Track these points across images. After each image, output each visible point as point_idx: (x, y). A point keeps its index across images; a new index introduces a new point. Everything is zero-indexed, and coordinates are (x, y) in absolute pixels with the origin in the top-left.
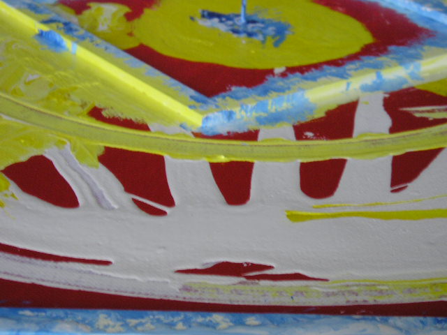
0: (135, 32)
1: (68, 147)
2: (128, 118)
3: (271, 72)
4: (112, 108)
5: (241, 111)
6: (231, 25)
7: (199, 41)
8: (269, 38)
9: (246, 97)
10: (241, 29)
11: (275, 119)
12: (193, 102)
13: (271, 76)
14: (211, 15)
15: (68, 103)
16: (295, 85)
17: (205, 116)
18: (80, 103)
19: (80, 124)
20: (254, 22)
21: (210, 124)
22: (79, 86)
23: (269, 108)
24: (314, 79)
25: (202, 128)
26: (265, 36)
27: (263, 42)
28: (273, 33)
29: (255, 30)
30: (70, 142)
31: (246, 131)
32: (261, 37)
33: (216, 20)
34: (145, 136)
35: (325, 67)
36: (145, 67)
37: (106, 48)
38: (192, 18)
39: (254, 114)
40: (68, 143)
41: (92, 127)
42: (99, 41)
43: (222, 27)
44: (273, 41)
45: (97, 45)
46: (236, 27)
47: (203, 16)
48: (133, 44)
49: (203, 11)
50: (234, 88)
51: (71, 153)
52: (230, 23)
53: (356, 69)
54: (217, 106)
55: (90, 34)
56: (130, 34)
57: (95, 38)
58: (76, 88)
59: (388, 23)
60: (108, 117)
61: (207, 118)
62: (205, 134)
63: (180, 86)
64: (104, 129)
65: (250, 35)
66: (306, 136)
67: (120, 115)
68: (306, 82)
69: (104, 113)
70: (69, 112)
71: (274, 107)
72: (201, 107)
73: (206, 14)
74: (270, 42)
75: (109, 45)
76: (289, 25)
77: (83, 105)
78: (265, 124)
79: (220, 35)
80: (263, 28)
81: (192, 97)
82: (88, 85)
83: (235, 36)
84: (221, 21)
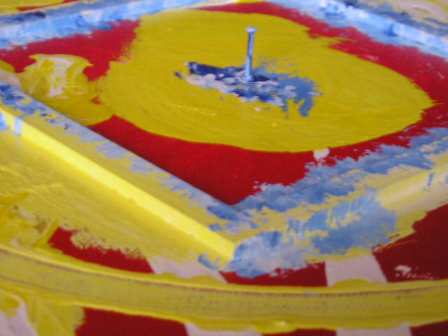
0: (103, 98)
1: (22, 312)
2: (115, 248)
3: (308, 157)
4: (86, 230)
5: (289, 230)
6: (234, 84)
7: (196, 109)
8: (291, 103)
9: (293, 206)
10: (246, 89)
11: (341, 241)
12: (214, 219)
13: (312, 163)
14: (204, 70)
15: (16, 223)
16: (357, 181)
17: (239, 243)
18: (35, 223)
19: (39, 263)
20: (263, 79)
21: (246, 256)
22: (31, 190)
23: (328, 221)
24: (383, 171)
25: (234, 262)
26: (284, 98)
27: (285, 108)
28: (294, 95)
29: (268, 90)
30: (25, 300)
31: (304, 266)
32: (278, 101)
33: (211, 77)
34: (147, 284)
35: (383, 146)
36: (129, 158)
37: (67, 127)
38: (177, 74)
39: (309, 234)
40: (23, 304)
41: (59, 267)
42: (55, 115)
43: (222, 88)
44: (297, 106)
45: (53, 121)
46: (240, 87)
47: (192, 71)
48: (102, 117)
49: (191, 64)
50: (264, 187)
51: (29, 324)
52: (231, 80)
53: (436, 152)
54: (253, 226)
55: (40, 104)
56: (96, 101)
57: (48, 110)
58: (25, 195)
59: (442, 77)
60: (81, 247)
61: (241, 248)
62: (242, 275)
63: (188, 189)
64: (78, 272)
65: (264, 98)
66: (400, 272)
67: (100, 243)
68: (372, 175)
69: (75, 240)
70: (20, 241)
71: (334, 220)
72: (229, 226)
73: (195, 67)
74: (294, 108)
75: (69, 121)
76: (312, 82)
77: (40, 227)
78: (329, 252)
79: (221, 98)
80: (278, 87)
81: (209, 208)
82: (44, 188)
83: (243, 100)
84: (218, 79)
